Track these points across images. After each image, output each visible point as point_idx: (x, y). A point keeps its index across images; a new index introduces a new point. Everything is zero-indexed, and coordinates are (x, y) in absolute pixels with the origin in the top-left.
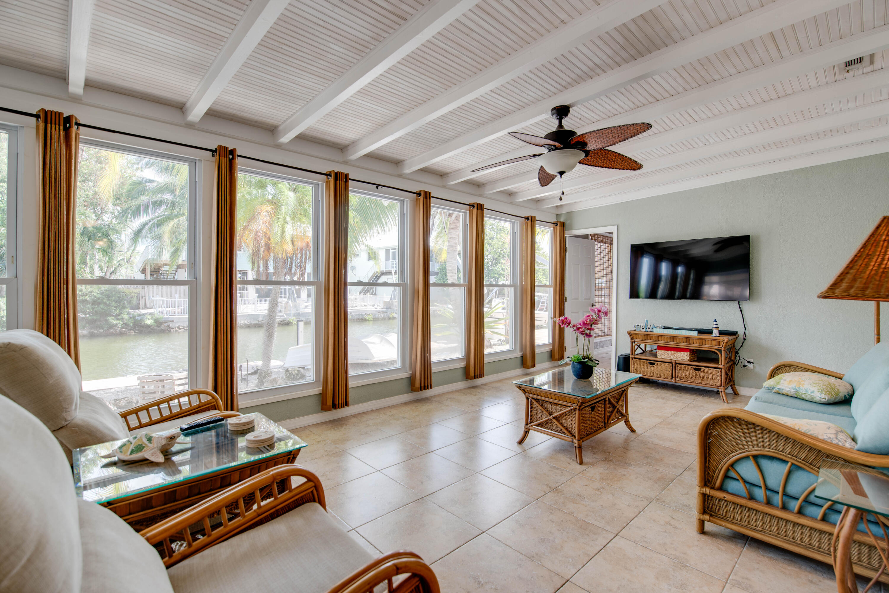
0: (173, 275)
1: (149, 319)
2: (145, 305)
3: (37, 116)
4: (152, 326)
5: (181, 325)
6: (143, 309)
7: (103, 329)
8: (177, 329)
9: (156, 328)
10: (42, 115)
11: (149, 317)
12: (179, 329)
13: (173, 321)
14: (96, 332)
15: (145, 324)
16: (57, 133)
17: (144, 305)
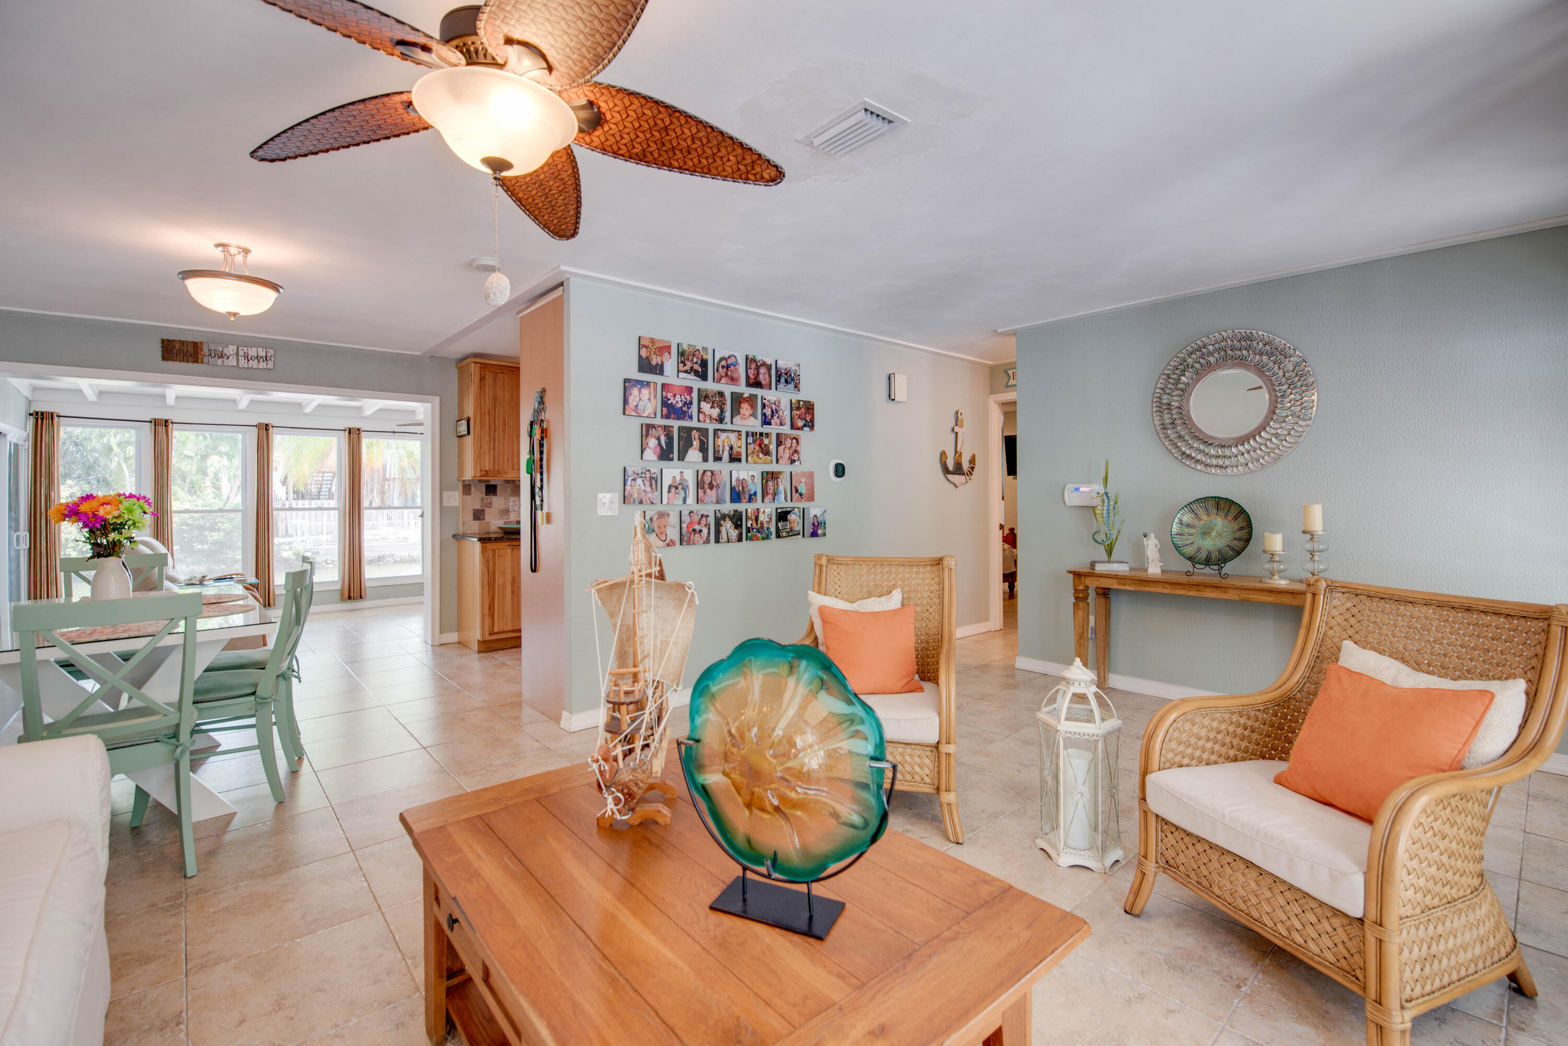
0: (329, 486)
1: (286, 551)
2: (287, 530)
3: (151, 422)
4: (290, 559)
5: (329, 558)
6: (283, 537)
7: (225, 564)
8: (324, 564)
9: (296, 562)
10: (153, 421)
11: (287, 547)
12: (327, 563)
13: (318, 553)
14: (216, 568)
15: (281, 556)
16: (161, 429)
17: (284, 531)
